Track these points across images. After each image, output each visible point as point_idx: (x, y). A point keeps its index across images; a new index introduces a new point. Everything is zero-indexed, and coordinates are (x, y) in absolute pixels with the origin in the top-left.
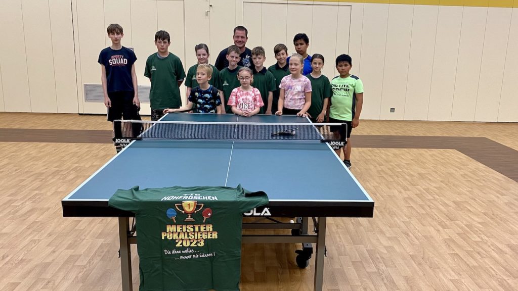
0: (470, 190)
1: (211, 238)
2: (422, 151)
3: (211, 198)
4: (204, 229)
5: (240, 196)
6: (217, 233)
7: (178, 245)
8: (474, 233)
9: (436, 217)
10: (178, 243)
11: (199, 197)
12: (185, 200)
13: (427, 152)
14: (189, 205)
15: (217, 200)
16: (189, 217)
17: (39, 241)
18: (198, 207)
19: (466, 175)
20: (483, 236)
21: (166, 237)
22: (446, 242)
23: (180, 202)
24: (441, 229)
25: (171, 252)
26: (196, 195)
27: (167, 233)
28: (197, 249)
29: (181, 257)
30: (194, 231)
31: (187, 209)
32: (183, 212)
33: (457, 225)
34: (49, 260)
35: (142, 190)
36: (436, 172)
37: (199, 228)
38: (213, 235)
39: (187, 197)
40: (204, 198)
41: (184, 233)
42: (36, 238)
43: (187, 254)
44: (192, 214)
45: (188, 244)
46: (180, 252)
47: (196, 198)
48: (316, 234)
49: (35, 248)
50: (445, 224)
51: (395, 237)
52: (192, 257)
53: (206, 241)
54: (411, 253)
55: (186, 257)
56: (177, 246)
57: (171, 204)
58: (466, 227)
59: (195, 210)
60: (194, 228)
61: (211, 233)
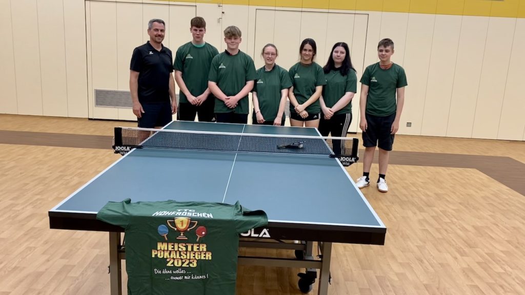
0: (493, 214)
1: (204, 258)
2: (440, 169)
3: (206, 215)
4: (197, 249)
5: (237, 215)
6: (210, 254)
7: (169, 264)
8: (497, 263)
9: (454, 243)
10: (169, 262)
11: (193, 214)
12: (178, 216)
13: (445, 171)
14: (182, 222)
15: (212, 217)
16: (182, 234)
17: (35, 248)
18: (191, 224)
19: (488, 197)
20: (506, 267)
21: (156, 255)
22: (464, 272)
23: (172, 218)
24: (458, 256)
25: (162, 272)
26: (190, 211)
27: (158, 250)
28: (189, 270)
29: (172, 278)
30: (187, 251)
31: (179, 226)
32: (176, 229)
33: (477, 253)
34: (42, 269)
35: (135, 203)
36: (455, 193)
37: (192, 247)
38: (207, 255)
39: (181, 213)
40: (198, 215)
41: (176, 252)
42: (31, 245)
43: (178, 275)
44: (185, 231)
45: (180, 264)
46: (171, 272)
47: (189, 214)
48: (320, 259)
49: (30, 255)
50: (464, 251)
51: (408, 263)
52: (184, 278)
53: (198, 261)
54: (425, 283)
55: (177, 278)
56: (167, 265)
57: (163, 220)
58: (487, 256)
59: (189, 228)
60: (187, 247)
61: (205, 254)
